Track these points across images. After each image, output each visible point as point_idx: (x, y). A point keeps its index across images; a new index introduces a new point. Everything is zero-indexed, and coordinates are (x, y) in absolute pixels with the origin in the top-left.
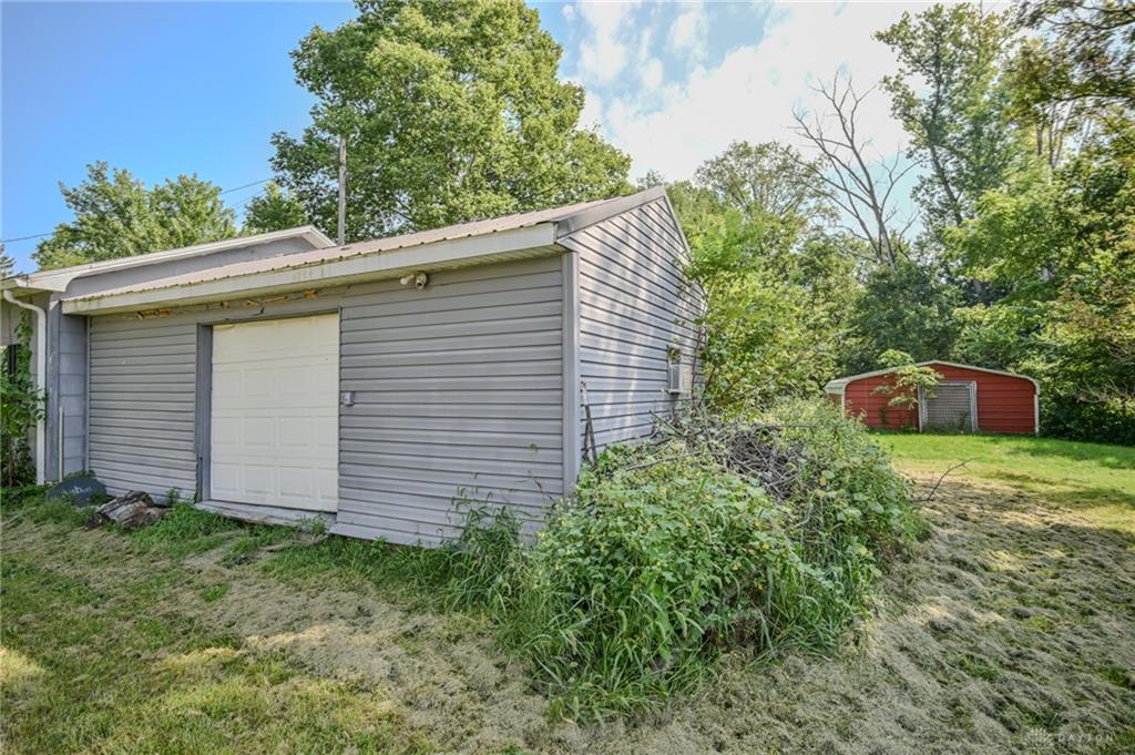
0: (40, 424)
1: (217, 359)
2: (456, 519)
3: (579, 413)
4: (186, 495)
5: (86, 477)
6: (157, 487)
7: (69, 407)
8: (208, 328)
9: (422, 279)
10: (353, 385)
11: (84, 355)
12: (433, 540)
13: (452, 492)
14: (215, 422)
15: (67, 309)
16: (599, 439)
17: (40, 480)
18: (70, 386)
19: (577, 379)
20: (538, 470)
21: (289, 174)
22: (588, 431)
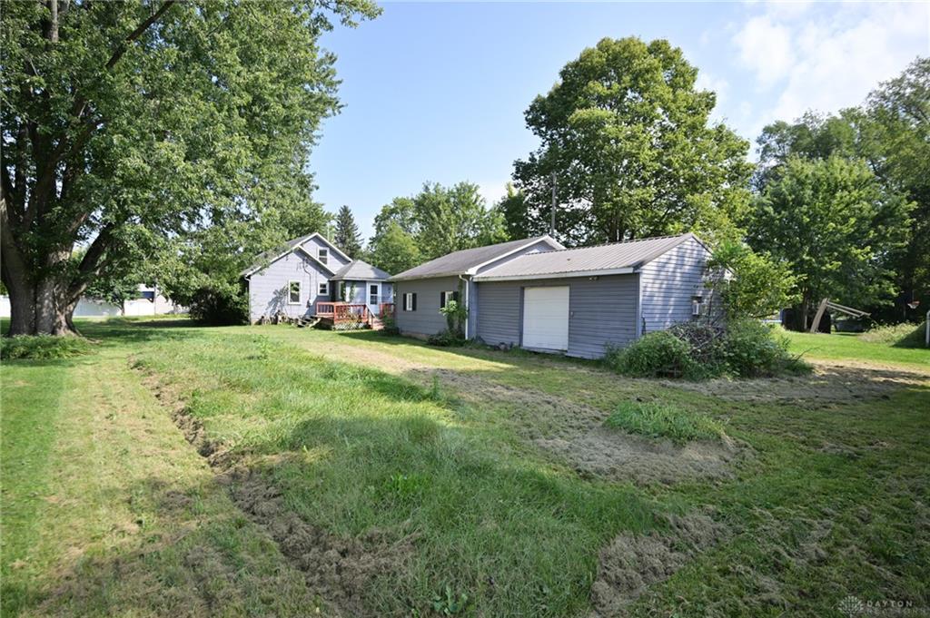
0: (467, 320)
1: (525, 298)
2: (605, 351)
3: (641, 320)
4: (516, 344)
5: (479, 338)
6: (507, 341)
7: (474, 314)
8: (523, 289)
9: (595, 278)
10: (574, 309)
11: (478, 295)
13: (603, 343)
14: (524, 321)
15: (475, 280)
16: (647, 328)
17: (467, 338)
18: (474, 306)
19: (640, 311)
20: (629, 336)
22: (644, 327)
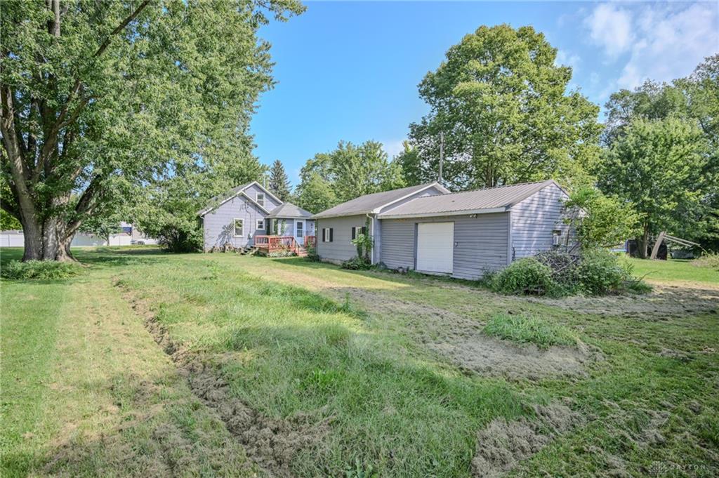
0: (372, 249)
1: (419, 232)
2: (482, 274)
3: (511, 249)
4: (411, 268)
5: (382, 263)
6: (405, 266)
8: (417, 224)
9: (475, 216)
10: (457, 241)
12: (476, 278)
13: (481, 267)
14: (418, 250)
15: (379, 218)
16: (516, 256)
17: (372, 263)
18: (378, 239)
19: (511, 241)
20: (501, 262)
21: (415, 140)
